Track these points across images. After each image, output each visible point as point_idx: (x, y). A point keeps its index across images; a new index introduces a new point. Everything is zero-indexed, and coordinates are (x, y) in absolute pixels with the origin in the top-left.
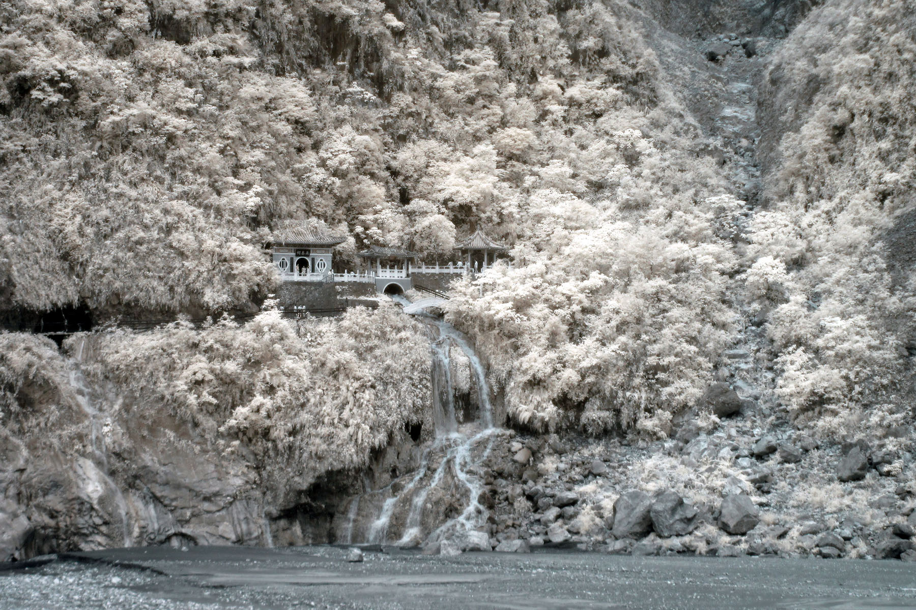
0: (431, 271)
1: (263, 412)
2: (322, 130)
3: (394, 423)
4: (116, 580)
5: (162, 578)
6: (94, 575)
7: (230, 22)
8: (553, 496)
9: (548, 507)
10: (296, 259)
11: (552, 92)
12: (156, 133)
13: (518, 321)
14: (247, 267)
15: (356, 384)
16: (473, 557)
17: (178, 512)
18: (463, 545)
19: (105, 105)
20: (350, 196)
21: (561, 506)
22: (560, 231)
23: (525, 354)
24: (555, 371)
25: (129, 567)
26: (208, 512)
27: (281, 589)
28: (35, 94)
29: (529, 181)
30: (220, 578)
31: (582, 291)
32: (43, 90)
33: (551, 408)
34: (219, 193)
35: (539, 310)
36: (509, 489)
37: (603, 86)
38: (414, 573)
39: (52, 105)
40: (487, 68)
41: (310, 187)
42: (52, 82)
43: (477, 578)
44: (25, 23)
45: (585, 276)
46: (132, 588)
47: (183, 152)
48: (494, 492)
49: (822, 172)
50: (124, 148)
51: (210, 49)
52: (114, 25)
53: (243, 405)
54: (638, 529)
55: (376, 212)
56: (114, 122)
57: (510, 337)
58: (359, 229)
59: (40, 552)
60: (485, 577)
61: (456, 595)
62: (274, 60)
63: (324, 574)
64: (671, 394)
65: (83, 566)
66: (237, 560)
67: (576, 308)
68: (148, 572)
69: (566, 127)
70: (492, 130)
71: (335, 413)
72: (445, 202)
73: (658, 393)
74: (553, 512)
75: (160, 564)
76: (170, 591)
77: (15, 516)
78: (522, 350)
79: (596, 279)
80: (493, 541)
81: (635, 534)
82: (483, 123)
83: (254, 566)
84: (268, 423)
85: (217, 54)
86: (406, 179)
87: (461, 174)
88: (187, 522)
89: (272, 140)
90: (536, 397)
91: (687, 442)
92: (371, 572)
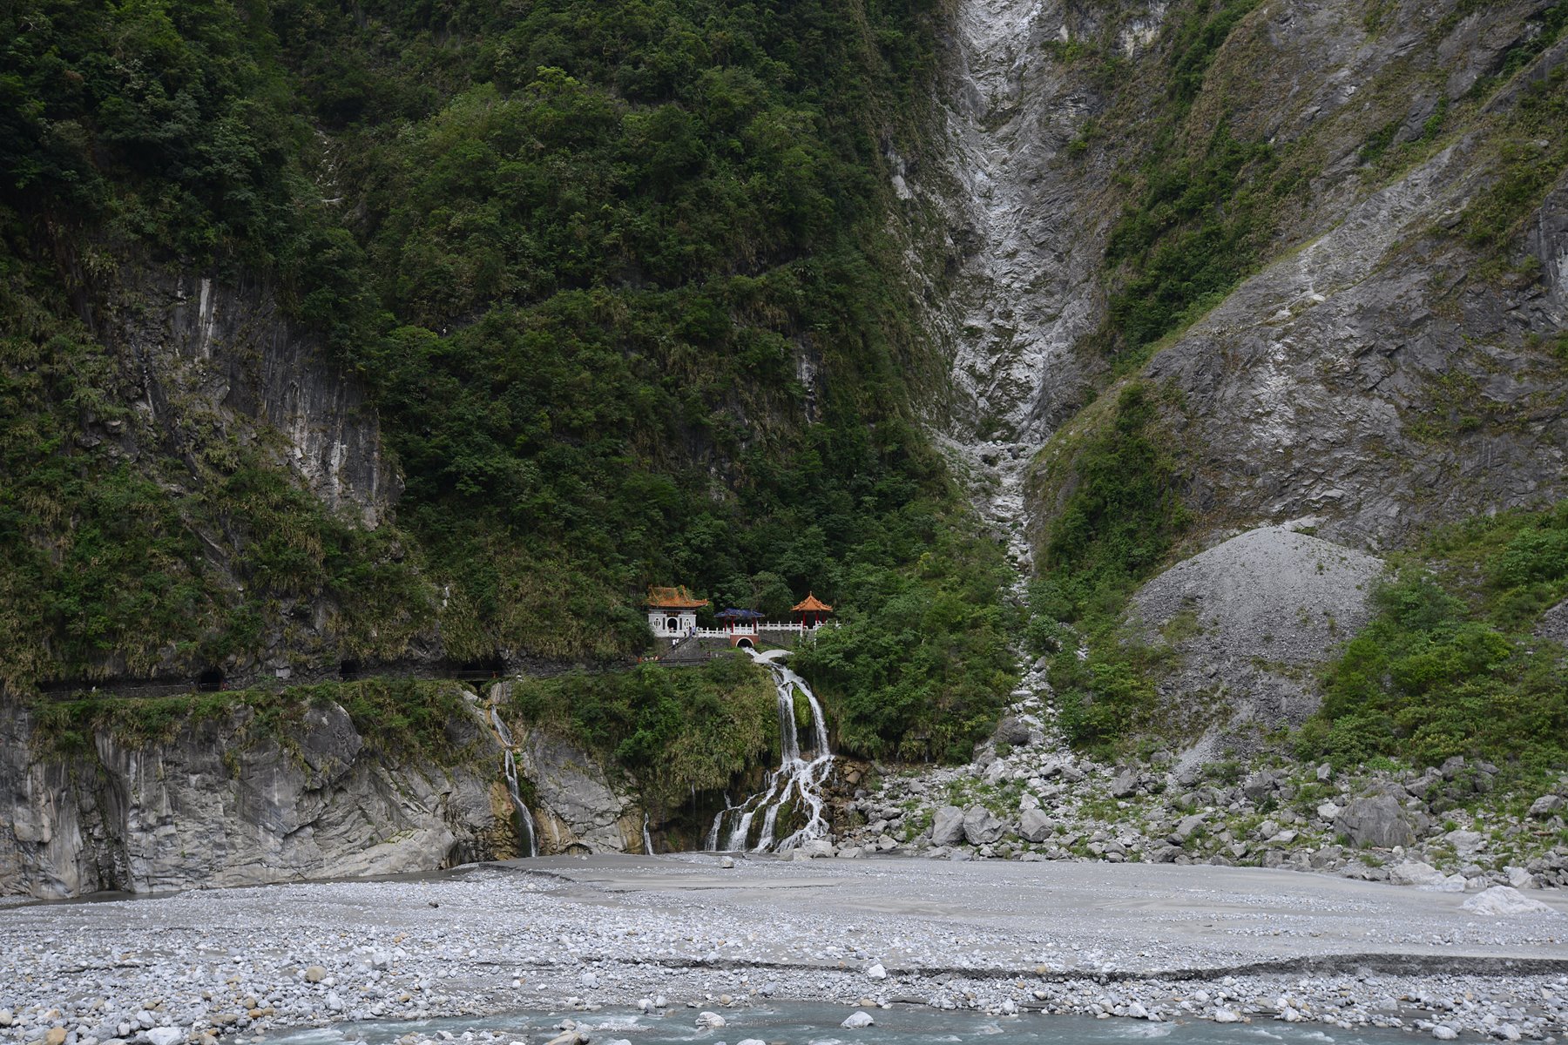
0: (774, 628)
1: (645, 744)
2: (686, 516)
3: (750, 751)
4: (531, 886)
5: (570, 884)
6: (511, 882)
7: (615, 431)
8: (880, 811)
9: (877, 820)
10: (667, 619)
11: (865, 486)
12: (556, 518)
13: (847, 668)
14: (630, 626)
15: (719, 720)
16: (821, 862)
17: (576, 826)
18: (811, 853)
19: (515, 495)
20: (709, 569)
21: (888, 819)
22: (876, 595)
23: (853, 695)
24: (878, 708)
25: (540, 874)
26: (600, 826)
27: (674, 894)
28: (459, 486)
29: (849, 555)
30: (620, 884)
31: (898, 643)
32: (465, 483)
33: (875, 738)
34: (606, 566)
35: (862, 659)
36: (844, 805)
37: (905, 481)
38: (780, 878)
39: (473, 495)
40: (815, 467)
41: (677, 561)
42: (472, 477)
43: (833, 882)
44: (450, 428)
45: (898, 632)
46: (546, 893)
47: (577, 533)
48: (832, 808)
49: (1082, 547)
50: (531, 530)
51: (599, 451)
52: (522, 431)
53: (629, 738)
54: (954, 838)
55: (729, 582)
56: (523, 509)
57: (840, 682)
58: (717, 595)
59: (462, 862)
60: (839, 881)
61: (821, 897)
62: (648, 460)
63: (703, 879)
64: (972, 727)
65: (501, 874)
66: (631, 868)
67: (893, 657)
68: (557, 879)
69: (876, 514)
70: (820, 516)
71: (703, 744)
72: (784, 573)
73: (961, 726)
74: (881, 825)
75: (567, 872)
76: (579, 896)
77: (442, 831)
78: (850, 692)
79: (908, 634)
80: (835, 848)
81: (951, 842)
82: (812, 510)
83: (645, 873)
84: (648, 752)
85: (604, 455)
86: (753, 555)
87: (795, 550)
88: (583, 835)
89: (649, 524)
90: (863, 730)
91: (986, 766)
92: (745, 877)
